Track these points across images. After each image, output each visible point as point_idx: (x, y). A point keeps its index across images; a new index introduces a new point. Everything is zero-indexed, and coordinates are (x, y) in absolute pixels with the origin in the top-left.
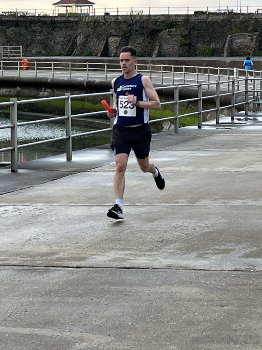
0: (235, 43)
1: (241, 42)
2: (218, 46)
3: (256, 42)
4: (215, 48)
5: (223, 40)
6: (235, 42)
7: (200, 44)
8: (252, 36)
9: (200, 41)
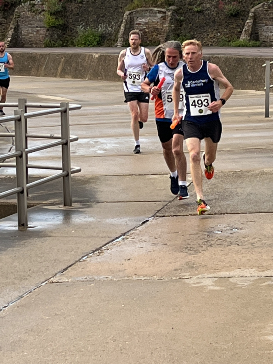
0: (137, 24)
1: (146, 23)
2: (110, 29)
3: (171, 23)
4: (104, 33)
5: (118, 20)
6: (138, 22)
7: (81, 26)
8: (165, 13)
9: (81, 21)
